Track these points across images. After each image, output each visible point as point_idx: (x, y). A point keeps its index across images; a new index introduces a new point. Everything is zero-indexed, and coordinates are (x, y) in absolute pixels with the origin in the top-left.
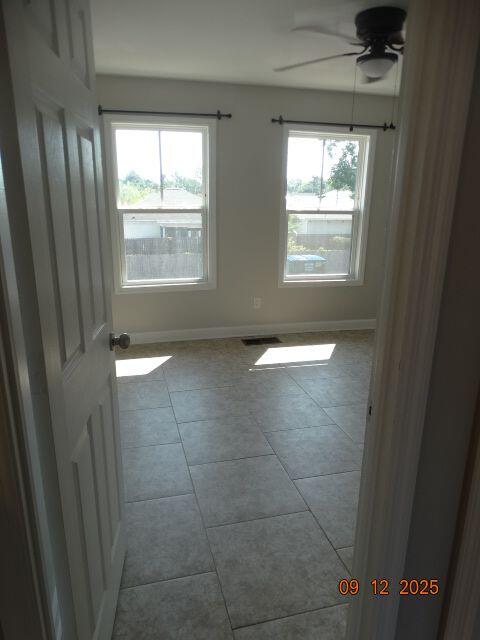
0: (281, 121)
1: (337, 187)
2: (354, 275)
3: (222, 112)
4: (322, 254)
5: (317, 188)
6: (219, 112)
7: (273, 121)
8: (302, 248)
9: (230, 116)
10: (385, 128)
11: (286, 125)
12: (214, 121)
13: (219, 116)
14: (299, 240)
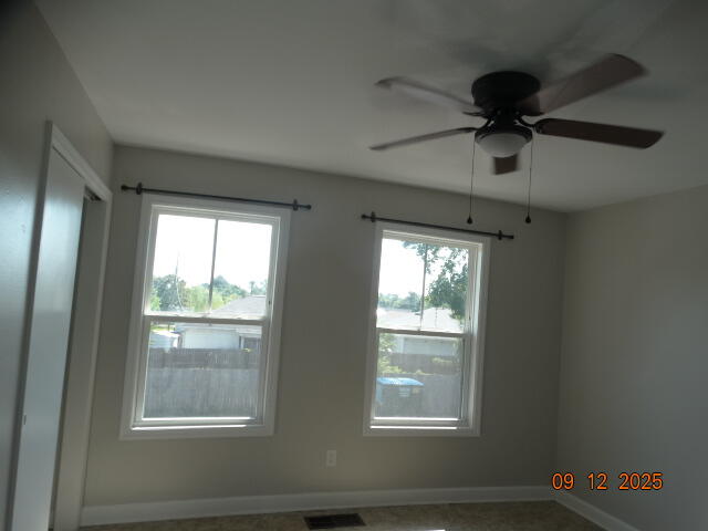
0: (373, 218)
1: (437, 305)
2: (467, 420)
3: (300, 203)
4: (419, 378)
5: (413, 305)
6: (295, 202)
7: (364, 217)
8: (397, 370)
9: (309, 207)
10: (500, 236)
11: (379, 223)
12: (288, 211)
13: (295, 206)
14: (394, 360)
